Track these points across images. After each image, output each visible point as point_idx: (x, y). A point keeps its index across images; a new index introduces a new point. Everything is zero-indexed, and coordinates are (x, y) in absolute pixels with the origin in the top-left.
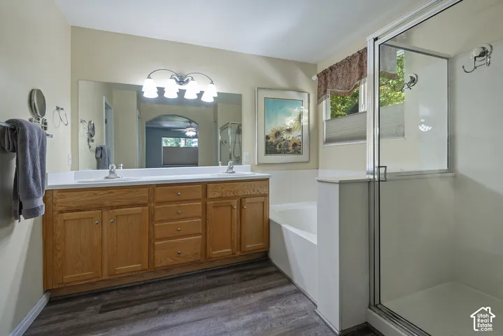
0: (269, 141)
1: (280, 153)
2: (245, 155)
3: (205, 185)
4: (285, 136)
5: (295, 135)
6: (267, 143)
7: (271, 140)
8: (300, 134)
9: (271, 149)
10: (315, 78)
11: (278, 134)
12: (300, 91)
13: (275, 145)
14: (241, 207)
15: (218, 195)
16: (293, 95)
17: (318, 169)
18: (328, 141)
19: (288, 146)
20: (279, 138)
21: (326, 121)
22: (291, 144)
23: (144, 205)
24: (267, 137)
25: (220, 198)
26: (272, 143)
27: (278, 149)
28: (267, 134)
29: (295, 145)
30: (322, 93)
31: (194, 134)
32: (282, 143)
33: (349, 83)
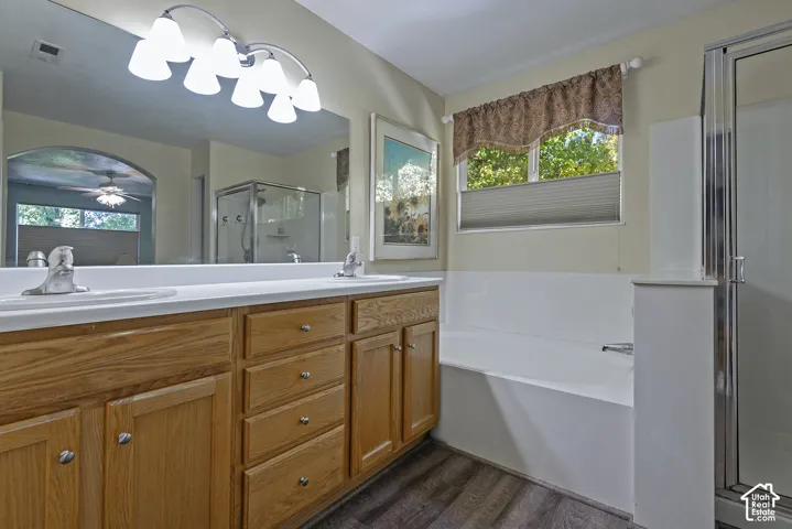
0: (389, 218)
1: (402, 241)
3: (349, 303)
4: (410, 211)
5: (422, 211)
6: (386, 221)
7: (392, 215)
8: (427, 211)
9: (391, 232)
10: (448, 119)
11: (401, 206)
12: (429, 138)
13: (398, 227)
15: (373, 323)
16: (421, 142)
17: (445, 270)
18: (465, 225)
19: (413, 230)
20: (402, 215)
21: (462, 193)
22: (416, 227)
23: (218, 370)
24: (387, 211)
26: (393, 222)
27: (400, 233)
28: (387, 205)
29: (421, 228)
30: (464, 145)
32: (406, 223)
33: (526, 134)
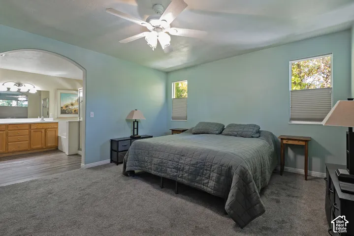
1: (68, 113)
2: (50, 114)
3: (30, 125)
4: (70, 107)
5: (76, 107)
6: (61, 110)
7: (64, 108)
8: (78, 106)
9: (63, 112)
11: (67, 106)
12: (77, 91)
13: (66, 111)
14: (46, 132)
16: (75, 92)
20: (67, 108)
22: (73, 110)
24: (62, 108)
25: (36, 129)
26: (64, 110)
28: (61, 106)
29: (75, 111)
31: (25, 99)
32: (69, 110)
